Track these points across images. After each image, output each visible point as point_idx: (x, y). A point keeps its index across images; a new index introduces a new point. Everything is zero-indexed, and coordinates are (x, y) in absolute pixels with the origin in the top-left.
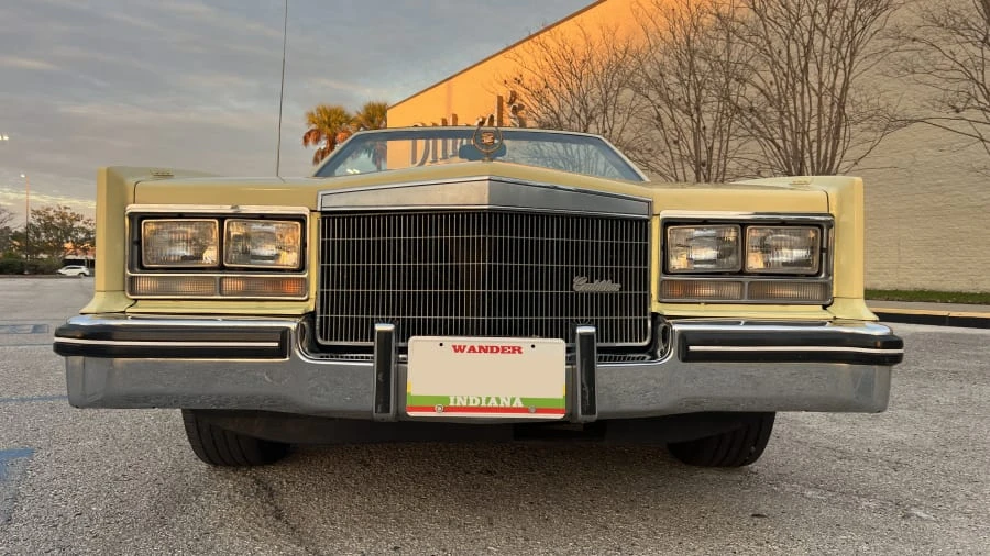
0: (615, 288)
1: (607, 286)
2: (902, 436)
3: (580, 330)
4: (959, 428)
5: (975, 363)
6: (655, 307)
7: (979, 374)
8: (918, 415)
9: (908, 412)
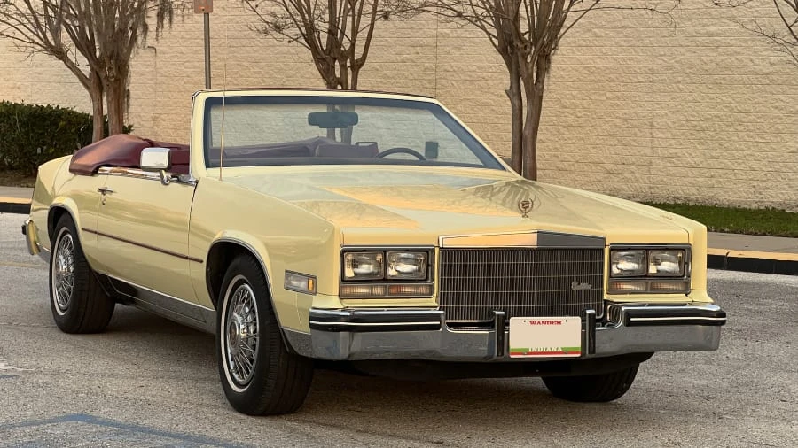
0: (589, 287)
1: (585, 286)
2: (705, 382)
3: (588, 312)
4: (746, 376)
5: (757, 320)
6: (606, 297)
7: (761, 332)
8: (714, 368)
9: (706, 367)
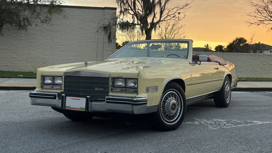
1: (101, 89)
3: (87, 97)
6: (110, 93)
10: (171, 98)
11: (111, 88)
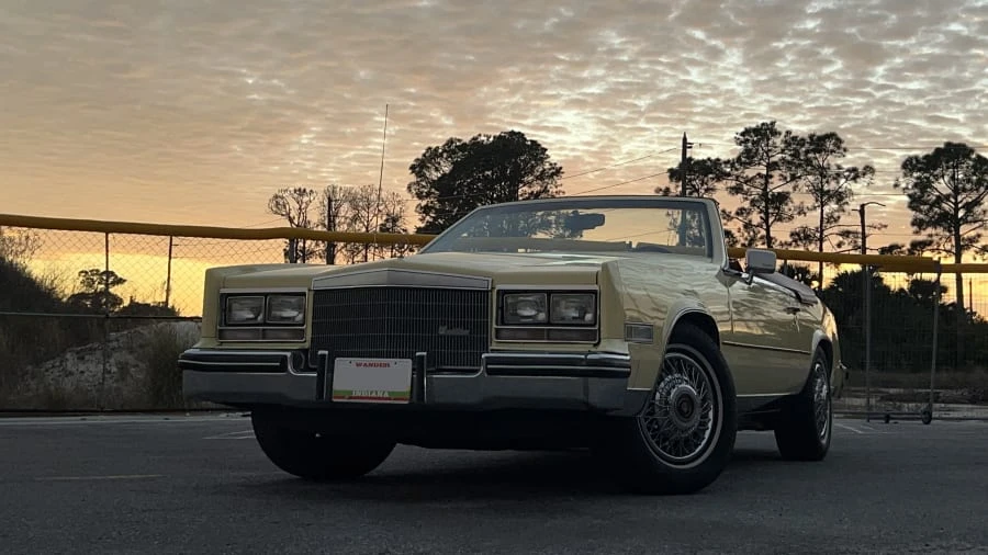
1: (461, 332)
3: (418, 353)
6: (493, 345)
10: (676, 375)
11: (495, 326)
